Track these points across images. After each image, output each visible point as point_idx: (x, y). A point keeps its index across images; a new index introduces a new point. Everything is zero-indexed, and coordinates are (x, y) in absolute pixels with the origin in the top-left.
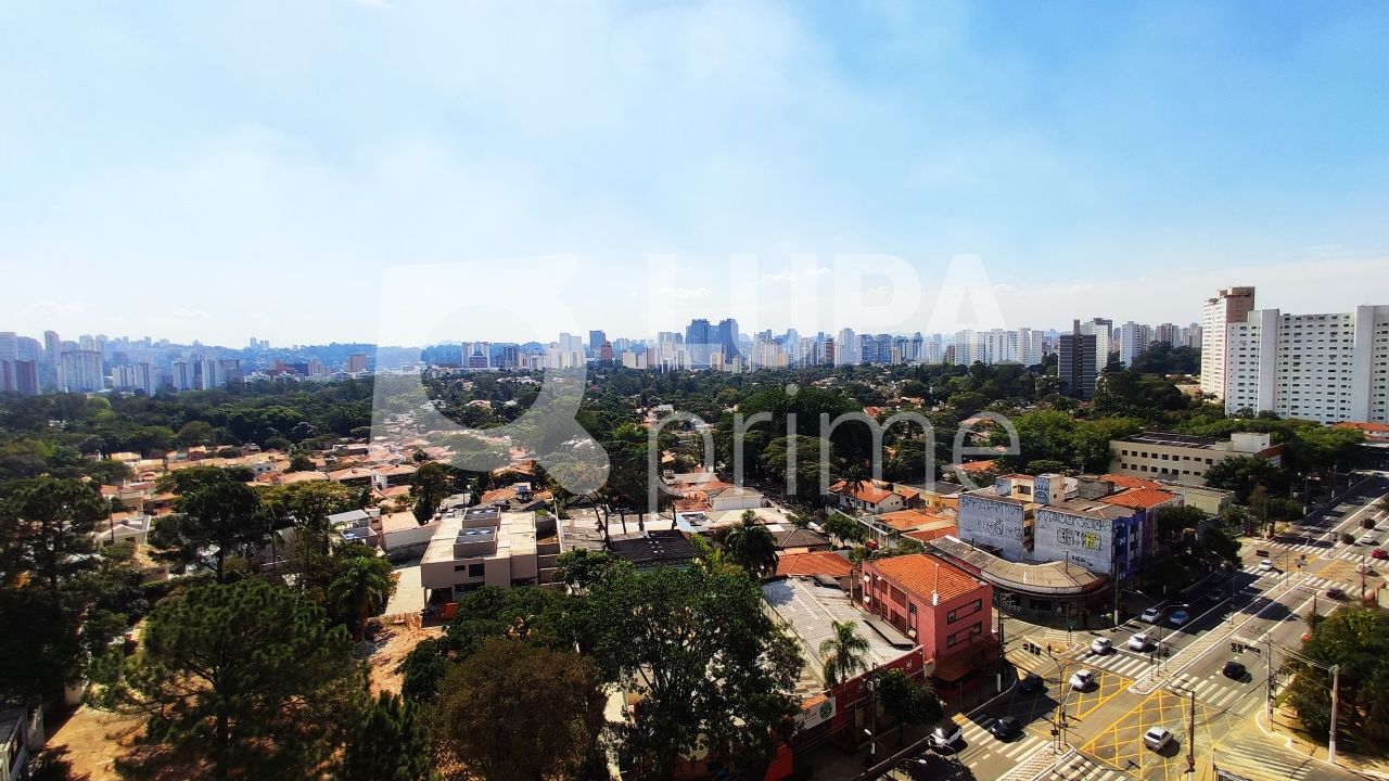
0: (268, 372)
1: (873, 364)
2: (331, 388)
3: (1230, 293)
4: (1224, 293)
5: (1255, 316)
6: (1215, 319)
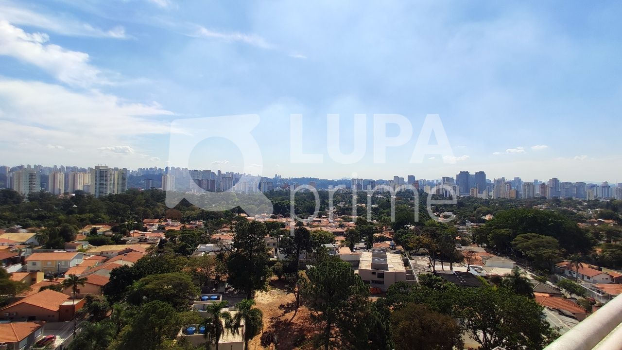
0: (282, 188)
1: (574, 199)
2: (304, 195)
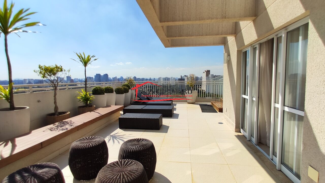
3: (206, 71)
4: (205, 71)
5: (210, 76)
6: (204, 76)
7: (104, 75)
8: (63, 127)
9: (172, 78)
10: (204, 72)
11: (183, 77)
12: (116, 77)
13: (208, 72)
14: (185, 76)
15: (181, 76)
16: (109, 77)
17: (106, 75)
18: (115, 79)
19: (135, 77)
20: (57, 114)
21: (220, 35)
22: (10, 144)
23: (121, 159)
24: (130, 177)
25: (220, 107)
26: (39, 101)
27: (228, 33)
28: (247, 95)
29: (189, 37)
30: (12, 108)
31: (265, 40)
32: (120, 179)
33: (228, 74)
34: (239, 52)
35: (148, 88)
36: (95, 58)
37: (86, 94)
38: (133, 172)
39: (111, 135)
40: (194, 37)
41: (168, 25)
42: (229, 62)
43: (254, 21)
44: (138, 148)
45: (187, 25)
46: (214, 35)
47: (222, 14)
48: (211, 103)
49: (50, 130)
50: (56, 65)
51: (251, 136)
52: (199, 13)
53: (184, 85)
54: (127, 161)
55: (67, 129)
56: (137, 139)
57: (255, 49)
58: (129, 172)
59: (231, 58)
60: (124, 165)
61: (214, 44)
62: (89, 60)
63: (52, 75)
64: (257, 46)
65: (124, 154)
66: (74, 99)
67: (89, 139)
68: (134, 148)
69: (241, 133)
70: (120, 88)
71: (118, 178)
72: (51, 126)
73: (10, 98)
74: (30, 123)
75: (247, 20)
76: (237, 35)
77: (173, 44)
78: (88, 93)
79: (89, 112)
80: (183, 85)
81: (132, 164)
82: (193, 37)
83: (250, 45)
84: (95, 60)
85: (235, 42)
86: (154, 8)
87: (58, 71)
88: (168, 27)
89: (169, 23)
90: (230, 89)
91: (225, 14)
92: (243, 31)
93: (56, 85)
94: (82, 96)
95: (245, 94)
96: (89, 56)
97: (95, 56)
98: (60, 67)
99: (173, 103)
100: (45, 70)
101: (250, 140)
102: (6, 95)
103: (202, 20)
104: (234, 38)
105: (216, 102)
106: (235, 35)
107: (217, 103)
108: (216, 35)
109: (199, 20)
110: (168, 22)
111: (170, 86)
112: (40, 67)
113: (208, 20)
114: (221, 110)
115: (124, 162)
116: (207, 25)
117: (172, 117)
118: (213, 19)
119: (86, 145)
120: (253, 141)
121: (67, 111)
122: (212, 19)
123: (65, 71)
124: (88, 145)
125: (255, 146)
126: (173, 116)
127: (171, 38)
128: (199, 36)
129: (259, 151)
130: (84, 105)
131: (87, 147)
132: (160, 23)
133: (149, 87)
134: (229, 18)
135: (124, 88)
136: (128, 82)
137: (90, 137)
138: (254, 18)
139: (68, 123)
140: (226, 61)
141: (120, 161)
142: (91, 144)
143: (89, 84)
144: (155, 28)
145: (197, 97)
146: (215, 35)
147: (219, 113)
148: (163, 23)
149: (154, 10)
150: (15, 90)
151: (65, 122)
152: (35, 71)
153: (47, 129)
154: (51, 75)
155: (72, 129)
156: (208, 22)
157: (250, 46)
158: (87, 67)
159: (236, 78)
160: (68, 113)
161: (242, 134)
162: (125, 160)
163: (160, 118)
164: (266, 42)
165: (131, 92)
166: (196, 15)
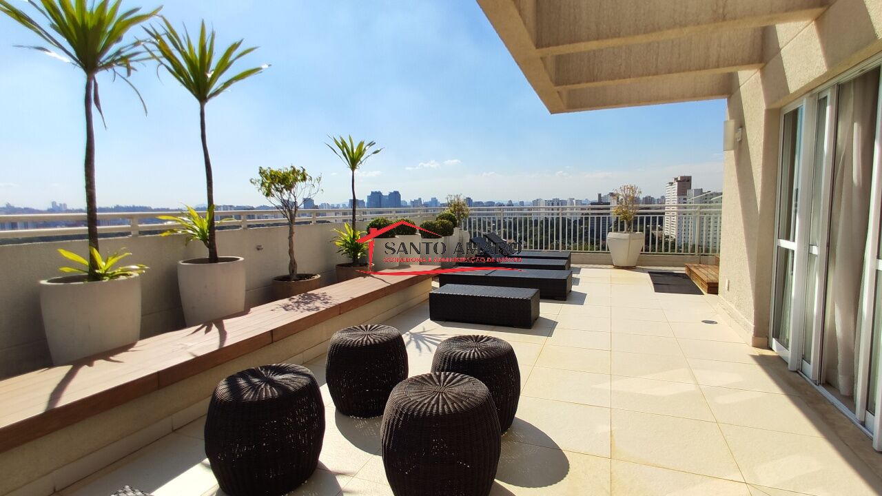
3: (679, 179)
4: (676, 179)
5: (691, 193)
6: (672, 194)
7: (391, 194)
8: (309, 305)
9: (572, 200)
10: (671, 184)
11: (605, 196)
12: (420, 199)
13: (684, 183)
14: (612, 194)
15: (600, 195)
16: (402, 199)
17: (396, 195)
18: (416, 203)
19: (469, 198)
20: (295, 277)
21: (712, 68)
22: (215, 329)
23: (438, 370)
24: (460, 404)
25: (712, 279)
26: (259, 248)
27: (737, 61)
28: (794, 241)
29: (617, 81)
30: (214, 258)
31: (854, 73)
32: (438, 405)
33: (736, 180)
34: (772, 114)
35: (502, 229)
36: (373, 148)
37: (354, 236)
38: (466, 397)
39: (411, 333)
40: (632, 80)
41: (558, 54)
42: (741, 147)
43: (819, 20)
44: (478, 354)
45: (613, 48)
46: (694, 70)
47: (715, 8)
48: (684, 269)
49: (284, 308)
50: (292, 167)
51: (804, 358)
52: (644, 14)
53: (603, 218)
54: (451, 376)
55: (317, 308)
56: (474, 336)
57: (822, 103)
58: (456, 396)
59: (748, 132)
60: (444, 381)
61: (696, 96)
62: (361, 154)
63: (284, 190)
64: (829, 94)
65: (444, 364)
66: (328, 244)
67: (367, 329)
68: (468, 353)
69: (771, 349)
70: (431, 223)
71: (433, 402)
72: (286, 301)
73: (209, 239)
74: (246, 293)
75: (797, 19)
76: (767, 66)
77: (574, 104)
78: (358, 233)
79: (362, 276)
80: (601, 216)
81: (462, 382)
82: (628, 81)
83: (806, 93)
84: (375, 152)
85: (761, 87)
86: (520, 14)
87: (296, 180)
88: (559, 59)
89: (560, 47)
90: (743, 225)
91: (724, 8)
92: (787, 53)
93: (293, 213)
94: (345, 241)
95: (788, 238)
96: (361, 144)
97: (375, 143)
98: (302, 171)
99: (572, 265)
100: (272, 179)
101: (799, 371)
102: (202, 230)
103: (654, 30)
104: (758, 74)
105: (701, 265)
106: (761, 65)
107: (701, 267)
108: (700, 69)
109: (644, 33)
110: (558, 44)
111: (564, 219)
112: (262, 173)
113: (670, 31)
114: (713, 288)
115: (446, 377)
116: (673, 42)
117: (565, 300)
118: (686, 26)
119: (362, 340)
120: (807, 374)
121: (314, 274)
122: (682, 25)
123: (311, 179)
124: (365, 339)
125: (811, 386)
126: (568, 297)
127: (568, 86)
128: (646, 75)
129: (824, 400)
130: (350, 260)
131: (364, 343)
132: (538, 50)
133: (505, 227)
134: (735, 19)
135: (443, 225)
136: (452, 209)
137: (369, 326)
138: (818, 11)
139: (319, 298)
140: (730, 144)
141: (435, 374)
142: (372, 340)
143: (360, 211)
144: (524, 64)
145: (644, 252)
146: (697, 70)
147: (707, 297)
148: (545, 50)
149: (521, 19)
150: (217, 222)
151: (313, 294)
152: (252, 182)
153: (278, 306)
154: (282, 189)
155: (327, 309)
156: (672, 34)
157: (808, 95)
158: (356, 171)
159: (760, 190)
160: (316, 277)
161: (775, 354)
162: (447, 373)
163: (532, 298)
164: (855, 80)
165: (460, 235)
166: (636, 20)
